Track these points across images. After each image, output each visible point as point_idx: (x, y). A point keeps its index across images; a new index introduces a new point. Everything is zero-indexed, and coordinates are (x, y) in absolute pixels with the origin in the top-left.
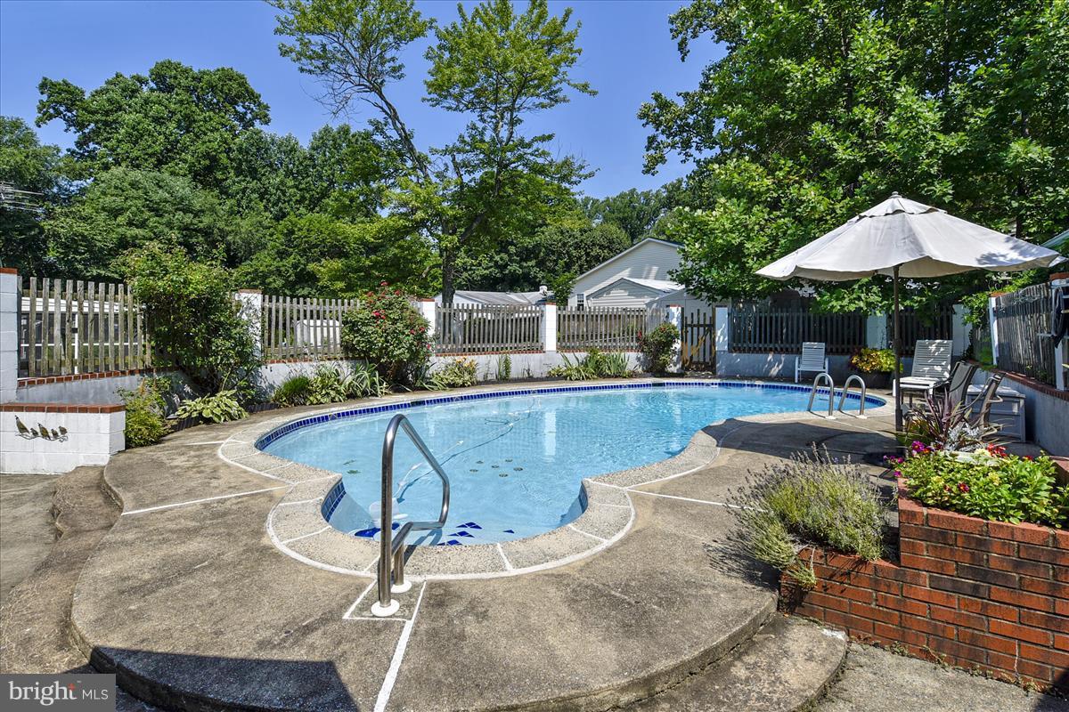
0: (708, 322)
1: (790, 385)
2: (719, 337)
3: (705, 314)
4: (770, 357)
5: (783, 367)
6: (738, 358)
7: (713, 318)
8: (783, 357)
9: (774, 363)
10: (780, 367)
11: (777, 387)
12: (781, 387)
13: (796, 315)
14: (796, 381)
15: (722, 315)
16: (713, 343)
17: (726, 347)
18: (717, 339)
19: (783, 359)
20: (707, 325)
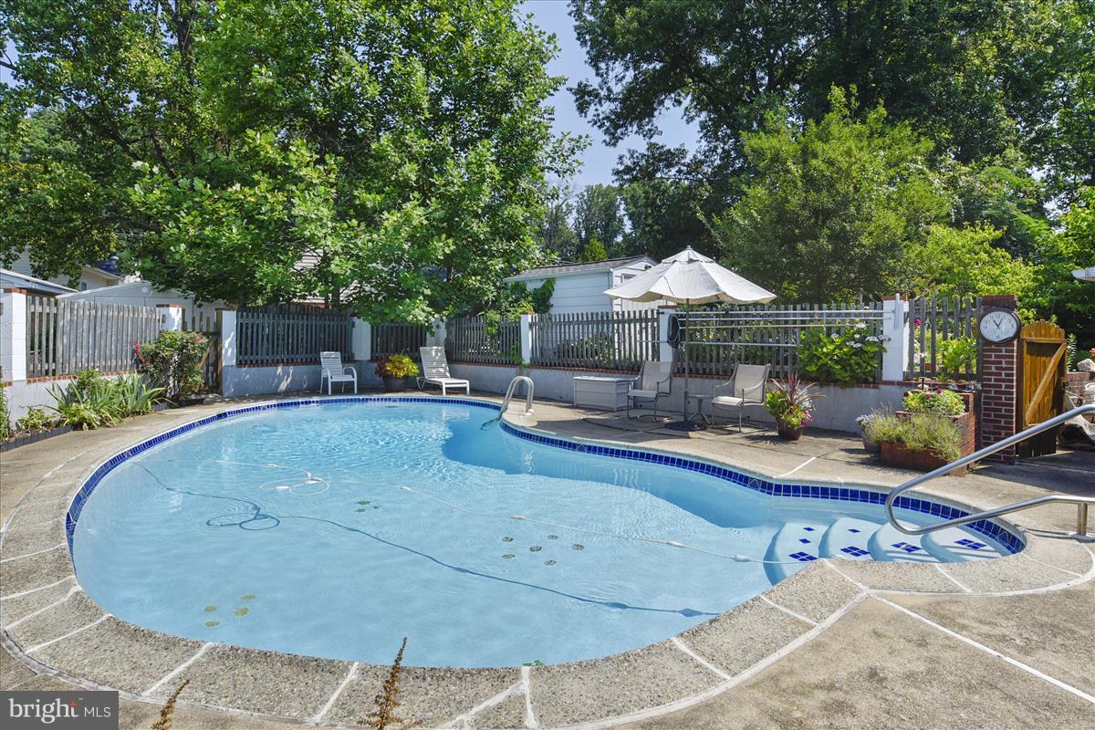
0: (211, 330)
1: (350, 397)
2: (227, 351)
3: (208, 319)
4: (280, 370)
5: (291, 380)
6: (247, 373)
7: (218, 325)
8: (291, 369)
9: (285, 376)
10: (289, 380)
11: (340, 401)
12: (344, 400)
13: (301, 322)
14: (330, 393)
15: (229, 319)
16: (218, 356)
17: (235, 361)
18: (223, 351)
19: (291, 371)
20: (211, 334)
